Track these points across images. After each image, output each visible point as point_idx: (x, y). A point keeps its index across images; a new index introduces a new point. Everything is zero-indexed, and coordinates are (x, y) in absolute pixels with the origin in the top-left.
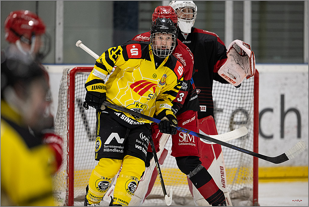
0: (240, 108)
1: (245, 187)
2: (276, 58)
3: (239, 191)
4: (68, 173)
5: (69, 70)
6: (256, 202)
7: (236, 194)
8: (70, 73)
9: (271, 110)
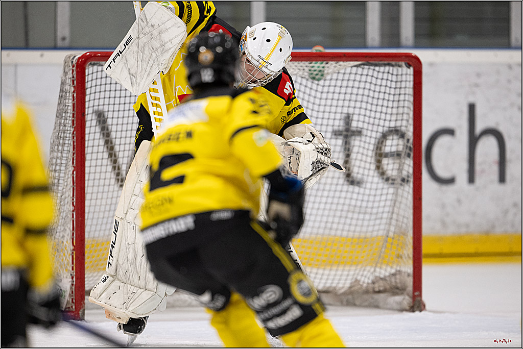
0: (391, 129)
1: (399, 271)
2: (460, 38)
3: (387, 279)
4: (75, 244)
5: (75, 57)
6: (419, 299)
7: (381, 283)
8: (77, 63)
9: (450, 132)
